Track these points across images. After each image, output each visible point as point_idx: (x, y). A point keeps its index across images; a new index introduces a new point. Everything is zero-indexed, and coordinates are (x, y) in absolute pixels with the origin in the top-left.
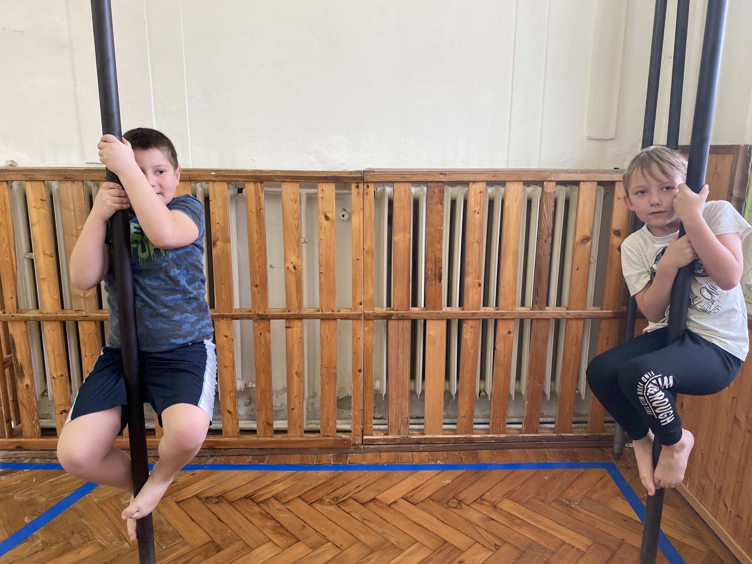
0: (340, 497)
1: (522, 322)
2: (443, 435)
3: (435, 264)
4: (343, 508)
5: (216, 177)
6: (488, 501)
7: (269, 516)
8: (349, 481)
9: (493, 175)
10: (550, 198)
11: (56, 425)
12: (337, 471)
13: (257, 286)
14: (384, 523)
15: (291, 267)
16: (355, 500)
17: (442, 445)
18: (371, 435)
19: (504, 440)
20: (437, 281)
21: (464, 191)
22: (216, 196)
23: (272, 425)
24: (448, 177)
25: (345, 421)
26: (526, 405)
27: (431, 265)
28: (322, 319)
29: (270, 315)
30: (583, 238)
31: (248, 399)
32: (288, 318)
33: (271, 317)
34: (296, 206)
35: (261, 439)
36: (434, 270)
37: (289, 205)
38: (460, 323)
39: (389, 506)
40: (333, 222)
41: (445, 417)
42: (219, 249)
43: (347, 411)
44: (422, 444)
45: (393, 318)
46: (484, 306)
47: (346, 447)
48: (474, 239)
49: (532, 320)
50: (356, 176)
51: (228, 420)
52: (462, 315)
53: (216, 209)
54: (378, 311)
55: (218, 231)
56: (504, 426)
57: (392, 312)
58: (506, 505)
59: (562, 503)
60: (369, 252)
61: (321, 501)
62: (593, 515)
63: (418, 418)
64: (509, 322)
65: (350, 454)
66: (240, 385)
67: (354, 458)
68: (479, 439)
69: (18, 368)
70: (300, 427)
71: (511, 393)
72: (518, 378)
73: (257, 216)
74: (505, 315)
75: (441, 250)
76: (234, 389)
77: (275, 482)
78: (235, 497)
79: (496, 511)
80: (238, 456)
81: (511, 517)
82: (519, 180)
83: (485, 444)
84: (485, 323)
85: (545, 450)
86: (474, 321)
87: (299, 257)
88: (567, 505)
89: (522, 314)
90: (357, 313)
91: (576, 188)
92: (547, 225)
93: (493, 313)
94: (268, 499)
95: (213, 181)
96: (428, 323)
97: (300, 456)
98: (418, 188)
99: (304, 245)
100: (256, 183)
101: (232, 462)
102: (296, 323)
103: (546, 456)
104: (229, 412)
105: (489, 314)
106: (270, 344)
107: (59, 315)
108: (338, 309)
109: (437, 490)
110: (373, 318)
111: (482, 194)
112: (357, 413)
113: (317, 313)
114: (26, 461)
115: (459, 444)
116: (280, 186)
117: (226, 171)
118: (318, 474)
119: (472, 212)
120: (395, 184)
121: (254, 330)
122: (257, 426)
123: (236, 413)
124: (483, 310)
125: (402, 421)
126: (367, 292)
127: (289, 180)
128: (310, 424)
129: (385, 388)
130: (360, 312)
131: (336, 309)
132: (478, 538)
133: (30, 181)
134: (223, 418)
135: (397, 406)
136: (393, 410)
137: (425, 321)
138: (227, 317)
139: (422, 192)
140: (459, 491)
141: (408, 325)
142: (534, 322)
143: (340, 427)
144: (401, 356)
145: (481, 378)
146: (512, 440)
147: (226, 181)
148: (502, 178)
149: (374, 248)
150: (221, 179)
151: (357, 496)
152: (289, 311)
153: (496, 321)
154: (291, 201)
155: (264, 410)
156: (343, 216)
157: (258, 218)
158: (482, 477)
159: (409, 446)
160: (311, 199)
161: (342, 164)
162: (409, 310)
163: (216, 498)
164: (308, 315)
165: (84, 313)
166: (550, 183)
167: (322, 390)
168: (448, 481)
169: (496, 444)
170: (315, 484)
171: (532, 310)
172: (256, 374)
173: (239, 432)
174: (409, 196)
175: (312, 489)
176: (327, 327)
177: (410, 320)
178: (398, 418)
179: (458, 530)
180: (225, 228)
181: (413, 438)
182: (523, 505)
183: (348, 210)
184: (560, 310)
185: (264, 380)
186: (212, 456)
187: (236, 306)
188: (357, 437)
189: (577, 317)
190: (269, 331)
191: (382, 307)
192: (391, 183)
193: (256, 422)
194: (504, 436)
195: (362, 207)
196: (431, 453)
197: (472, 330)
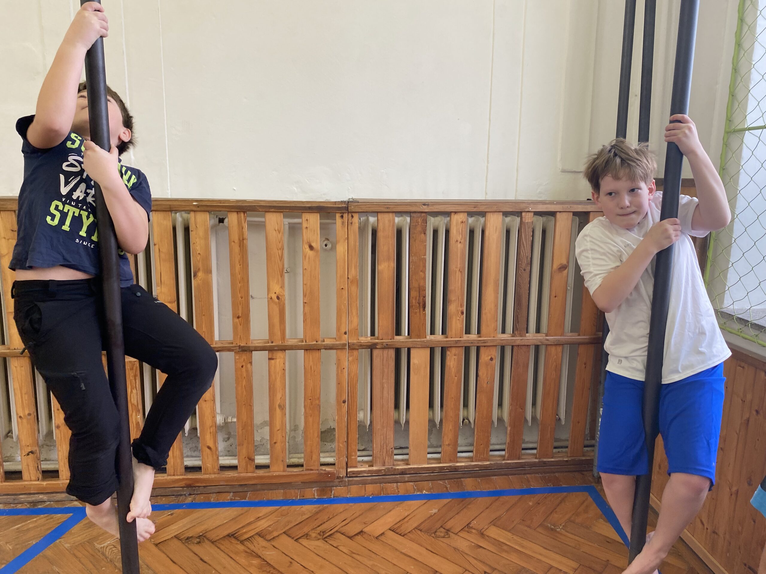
0: (327, 531)
1: (503, 348)
2: (428, 464)
3: (419, 292)
4: (330, 542)
5: (198, 207)
6: (475, 529)
7: (254, 554)
8: (335, 515)
9: (473, 206)
10: (529, 228)
11: (22, 467)
12: (322, 505)
13: (238, 317)
14: (373, 555)
15: (274, 297)
16: (342, 534)
17: (427, 474)
18: (356, 467)
19: (487, 467)
20: (422, 309)
21: (446, 222)
22: (198, 226)
23: (253, 460)
24: (431, 207)
25: (327, 454)
26: (508, 432)
27: (414, 294)
28: (306, 350)
29: (252, 347)
30: (560, 266)
31: (227, 434)
32: (271, 350)
33: (253, 349)
34: (280, 236)
35: (242, 475)
36: (418, 298)
37: (273, 234)
38: (443, 351)
39: (377, 538)
40: (317, 251)
41: (429, 447)
42: (201, 280)
43: (329, 444)
44: (407, 474)
45: (377, 347)
46: (466, 334)
47: (330, 480)
48: (456, 268)
49: (513, 346)
50: (340, 206)
51: (207, 456)
52: (446, 343)
53: (197, 240)
54: (362, 340)
55: (199, 262)
56: (487, 453)
57: (377, 341)
58: (494, 532)
59: (547, 528)
60: (354, 282)
61: (307, 536)
62: (577, 538)
63: (401, 448)
64: (491, 348)
65: (334, 488)
66: (219, 419)
67: (339, 491)
68: (463, 467)
70: (282, 461)
71: (494, 420)
72: (500, 404)
73: (240, 246)
74: (488, 342)
75: (424, 279)
76: (214, 424)
77: (258, 519)
78: (218, 536)
79: (483, 538)
80: (218, 494)
81: (499, 544)
82: (499, 210)
83: (469, 472)
84: (467, 350)
85: (528, 476)
86: (457, 349)
87: (282, 287)
88: (552, 529)
89: (503, 341)
90: (342, 342)
91: (553, 218)
92: (525, 254)
93: (476, 340)
94: (252, 536)
95: (195, 211)
96: (413, 351)
97: (282, 491)
98: (401, 218)
99: (286, 275)
100: (239, 213)
101: (212, 500)
102: (279, 354)
103: (529, 481)
104: (209, 448)
105: (472, 342)
106: (252, 376)
108: (322, 339)
109: (424, 519)
110: (357, 348)
111: (464, 224)
112: (341, 445)
113: (300, 344)
115: (443, 473)
116: (264, 216)
117: (209, 201)
118: (302, 509)
119: (454, 242)
120: (379, 215)
121: (236, 362)
122: (239, 462)
123: (217, 449)
124: (466, 337)
125: (387, 451)
126: (351, 322)
127: (273, 210)
128: (292, 458)
129: (369, 418)
130: (344, 342)
131: (320, 339)
132: (467, 567)
134: (202, 455)
135: (382, 437)
136: (378, 441)
137: (409, 350)
139: (405, 222)
140: (446, 520)
141: (392, 353)
142: (515, 349)
143: (323, 460)
144: (386, 385)
145: (464, 406)
146: (496, 467)
147: (208, 211)
148: (482, 209)
149: (358, 277)
150: (202, 209)
151: (344, 530)
152: (272, 342)
153: (478, 348)
154: (274, 231)
155: (245, 445)
156: (326, 245)
157: (241, 248)
158: (468, 505)
159: (394, 476)
160: (295, 229)
161: (324, 194)
162: (394, 339)
163: (197, 538)
164: (292, 346)
166: (528, 213)
167: (305, 423)
168: (434, 511)
169: (480, 471)
170: (300, 519)
171: (513, 336)
172: (238, 407)
173: (219, 468)
174: (393, 225)
175: (297, 524)
177: (394, 349)
178: (383, 448)
179: (447, 559)
180: (207, 258)
181: (398, 469)
182: (509, 531)
183: (330, 240)
184: (540, 337)
185: (245, 413)
186: (190, 494)
187: (216, 338)
188: (341, 470)
189: (556, 343)
190: (251, 363)
191: (366, 336)
192: (376, 213)
193: (237, 457)
194: (488, 463)
195: (346, 236)
196: (416, 483)
197: (456, 357)
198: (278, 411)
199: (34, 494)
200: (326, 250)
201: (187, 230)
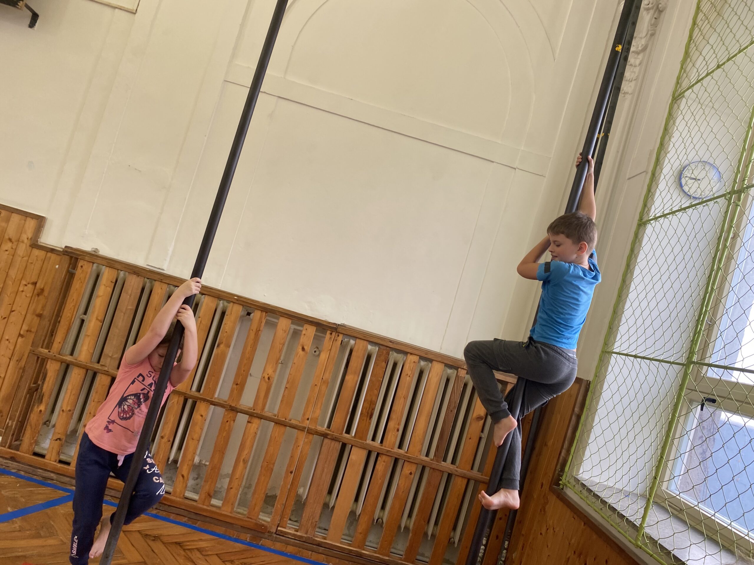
1: (424, 468)
2: (340, 543)
3: (370, 405)
5: (237, 300)
7: (190, 559)
8: (257, 556)
9: (424, 353)
10: (462, 382)
12: (250, 547)
13: (237, 384)
15: (266, 377)
17: (337, 552)
18: (285, 528)
19: (385, 561)
20: (368, 419)
21: (404, 359)
22: (232, 313)
23: (211, 497)
24: (395, 345)
25: (267, 515)
26: (410, 537)
27: (367, 405)
28: (276, 423)
29: (239, 409)
30: (479, 416)
31: (198, 474)
32: (251, 415)
33: (239, 410)
34: (285, 335)
35: (198, 506)
36: (368, 409)
37: (280, 333)
38: (378, 455)
40: (307, 353)
41: (344, 535)
42: (221, 350)
43: (269, 507)
44: (322, 547)
45: (328, 437)
46: (398, 448)
47: (262, 531)
48: (402, 395)
49: (431, 468)
50: (332, 326)
51: (179, 482)
52: (381, 450)
53: (228, 322)
54: (319, 428)
55: (224, 337)
56: (389, 550)
57: (329, 432)
60: (325, 382)
63: (325, 529)
64: (414, 465)
65: (264, 539)
66: (197, 460)
67: (266, 542)
68: (367, 555)
69: (40, 396)
70: (232, 504)
71: (402, 527)
72: (410, 515)
73: (255, 334)
74: (411, 459)
75: (377, 395)
76: (192, 460)
77: (201, 540)
78: (168, 540)
80: (178, 515)
82: (442, 362)
84: (396, 461)
86: (388, 457)
87: (274, 371)
89: (425, 462)
90: (303, 425)
92: (455, 399)
93: (402, 455)
94: (192, 549)
95: (234, 303)
96: (353, 449)
97: (224, 528)
98: (373, 347)
99: (280, 365)
100: (262, 312)
101: (171, 517)
102: (256, 421)
104: (183, 476)
105: (400, 455)
106: (232, 431)
107: (88, 364)
108: (290, 419)
110: (313, 433)
111: (416, 365)
112: (279, 506)
113: (273, 417)
114: (13, 471)
115: (350, 556)
117: (246, 298)
118: (235, 545)
119: (405, 375)
120: (357, 339)
121: (224, 417)
122: (199, 498)
123: (188, 479)
125: (312, 523)
126: (315, 412)
127: (286, 316)
128: (239, 508)
129: (306, 494)
130: (305, 426)
133: (109, 267)
134: (176, 480)
135: (311, 510)
136: (307, 513)
137: (352, 447)
138: (208, 401)
139: (375, 350)
141: (338, 446)
142: (432, 471)
144: (325, 470)
145: (382, 507)
147: (243, 305)
148: (430, 357)
149: (330, 380)
150: (240, 302)
152: (254, 410)
153: (404, 461)
154: (282, 331)
155: (209, 483)
156: (315, 352)
157: (255, 336)
159: (311, 545)
160: (296, 334)
161: (325, 315)
162: (342, 434)
163: (153, 537)
164: (267, 417)
165: (106, 369)
166: (462, 370)
167: (258, 479)
170: (230, 550)
171: (431, 460)
172: (214, 451)
173: (184, 497)
174: (365, 351)
175: (228, 553)
176: (278, 430)
177: (341, 443)
178: (310, 520)
180: (230, 337)
181: (316, 540)
183: (319, 349)
184: (453, 467)
185: (217, 459)
187: (216, 396)
188: (273, 526)
189: (462, 475)
190: (234, 421)
191: (323, 426)
192: (355, 338)
193: (199, 495)
194: (387, 558)
195: (330, 348)
196: (327, 557)
197: (384, 464)
198: (241, 464)
199: (48, 471)
200: (314, 355)
201: (223, 314)
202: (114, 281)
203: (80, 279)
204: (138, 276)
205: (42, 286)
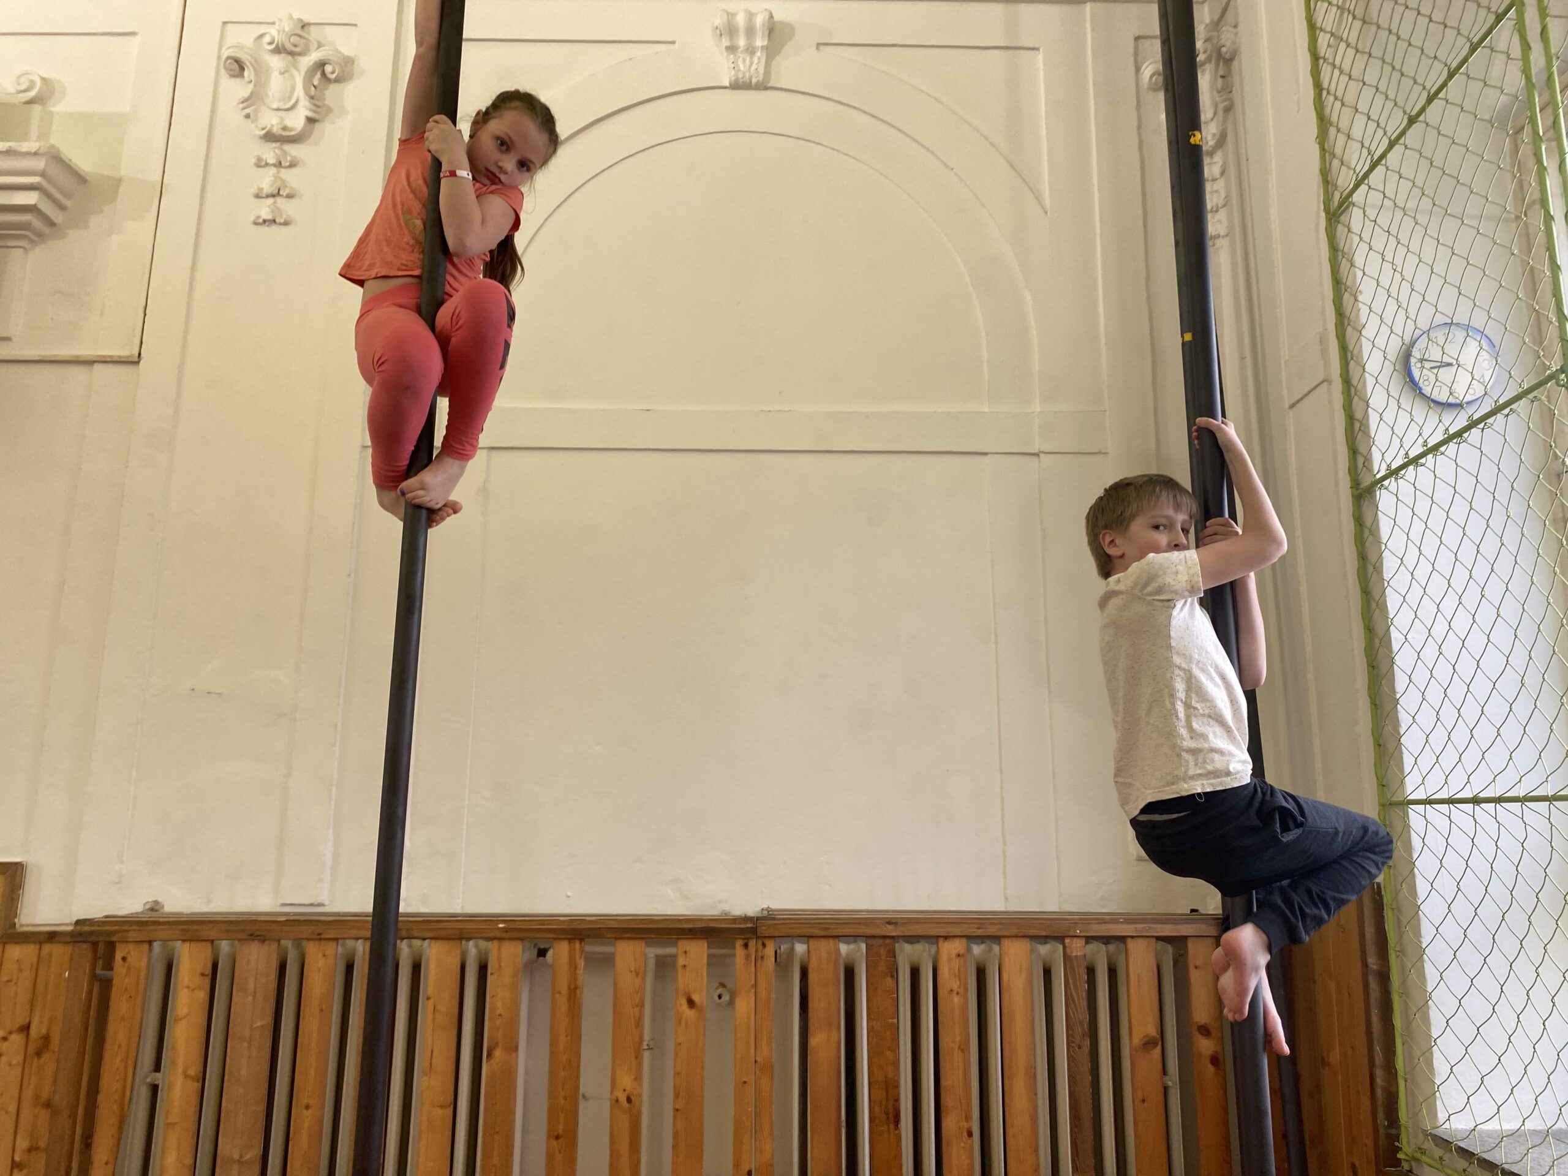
3: (887, 1091)
5: (506, 932)
9: (976, 926)
10: (1081, 965)
13: (557, 1137)
15: (623, 1098)
20: (892, 1126)
21: (931, 954)
22: (502, 965)
24: (902, 927)
27: (878, 1092)
30: (1146, 1040)
34: (638, 981)
36: (884, 1102)
37: (626, 979)
40: (701, 1010)
42: (497, 1064)
48: (953, 1042)
50: (743, 926)
53: (499, 989)
55: (497, 1029)
60: (765, 1069)
73: (569, 1001)
75: (896, 1064)
82: (1022, 934)
87: (638, 1078)
91: (1122, 946)
92: (1077, 1016)
95: (500, 939)
98: (852, 946)
99: (646, 1055)
100: (572, 941)
111: (963, 958)
116: (613, 946)
117: (524, 920)
119: (944, 993)
120: (811, 941)
126: (761, 1149)
127: (628, 935)
133: (190, 940)
139: (859, 953)
147: (521, 939)
148: (992, 931)
149: (774, 1060)
150: (514, 933)
154: (629, 972)
156: (720, 997)
157: (570, 1004)
160: (664, 966)
166: (1075, 940)
174: (837, 960)
180: (512, 1023)
183: (728, 985)
192: (806, 938)
195: (753, 982)
201: (483, 970)
202: (208, 970)
203: (126, 990)
204: (264, 941)
205: (44, 1031)
